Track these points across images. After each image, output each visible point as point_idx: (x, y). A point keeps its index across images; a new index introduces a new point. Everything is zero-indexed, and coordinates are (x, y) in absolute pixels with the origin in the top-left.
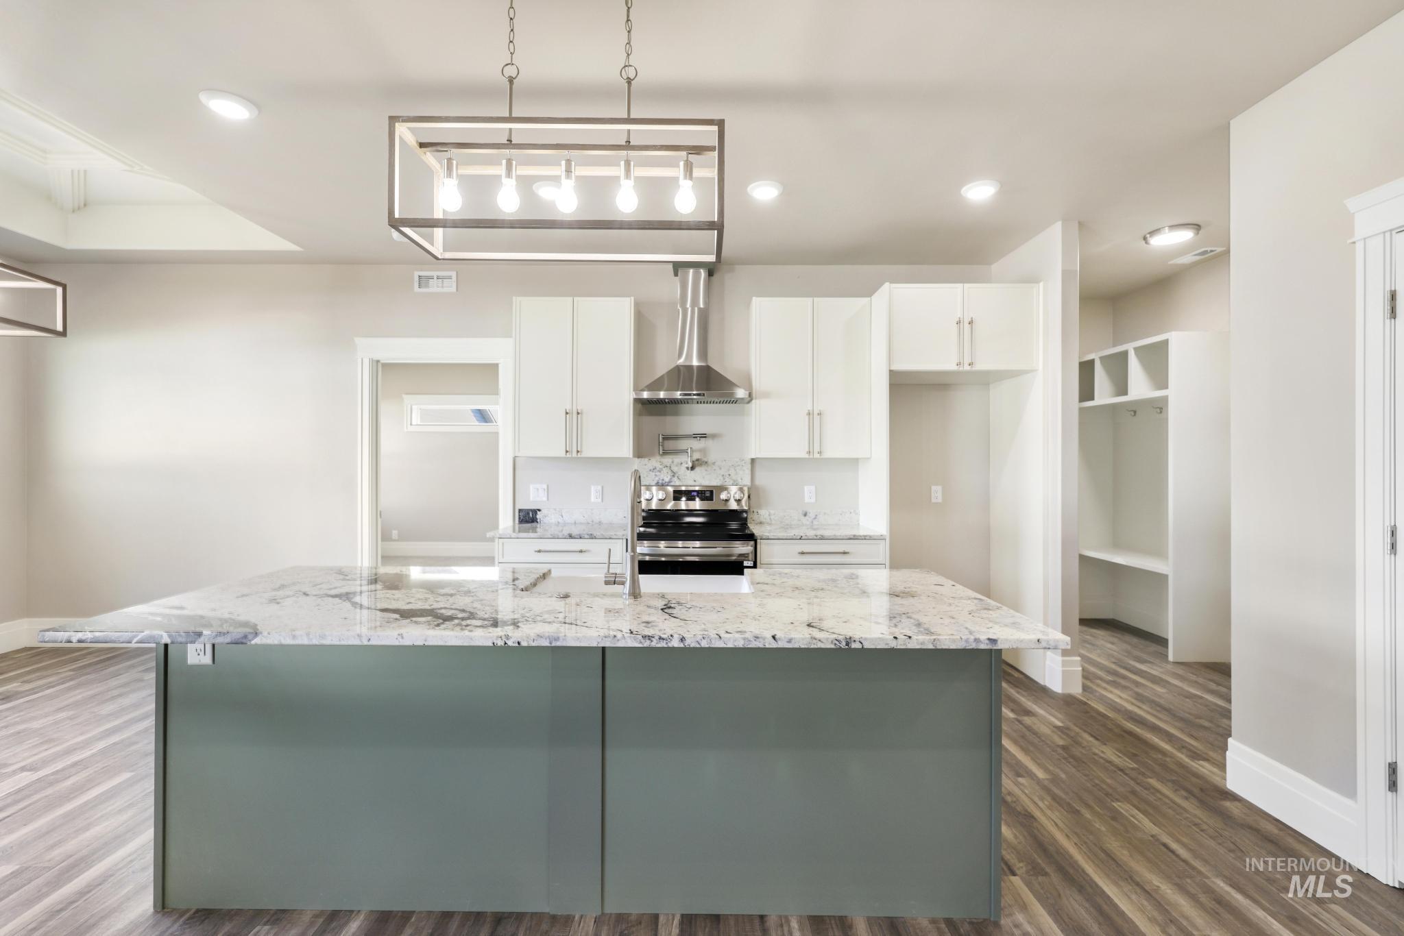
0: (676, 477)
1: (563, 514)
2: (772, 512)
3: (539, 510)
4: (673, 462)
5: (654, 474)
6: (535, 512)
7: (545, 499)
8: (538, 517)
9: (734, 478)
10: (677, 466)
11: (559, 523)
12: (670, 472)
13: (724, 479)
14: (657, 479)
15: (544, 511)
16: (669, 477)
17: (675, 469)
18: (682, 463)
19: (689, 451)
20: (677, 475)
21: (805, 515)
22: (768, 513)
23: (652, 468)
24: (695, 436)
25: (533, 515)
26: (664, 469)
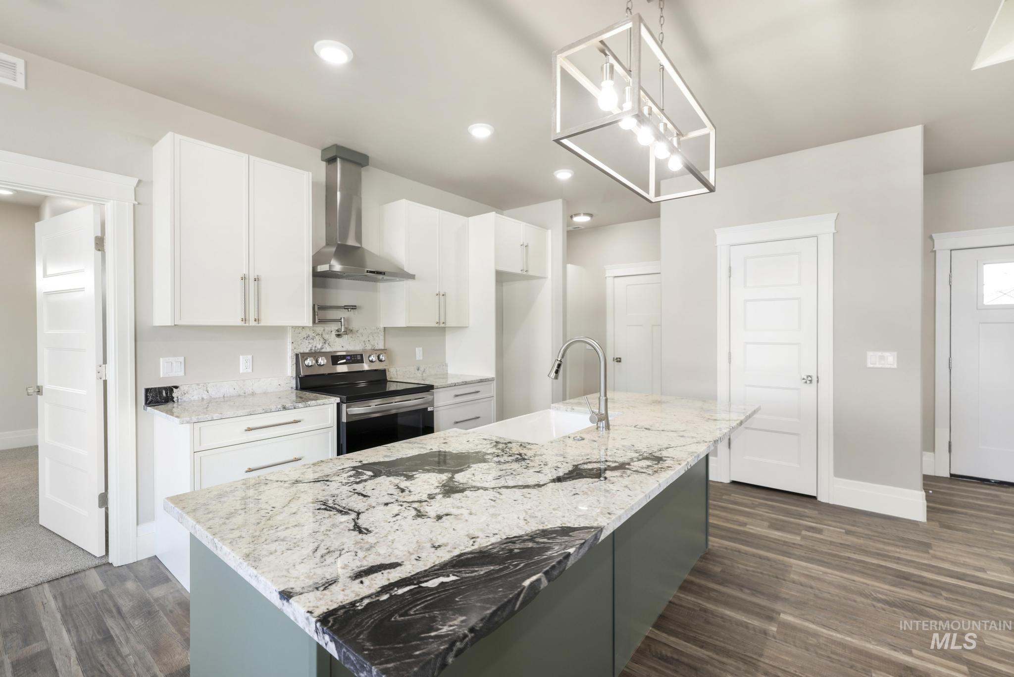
0: (327, 344)
1: (208, 389)
2: (398, 369)
3: (176, 387)
4: (324, 330)
5: (307, 341)
6: (170, 390)
7: (182, 374)
8: (174, 395)
9: (372, 343)
10: (328, 334)
11: (203, 399)
12: (321, 340)
13: (365, 344)
14: (310, 346)
15: (183, 388)
16: (321, 344)
17: (326, 336)
18: (332, 332)
19: (342, 320)
20: (328, 342)
21: (418, 369)
22: (395, 370)
23: (305, 336)
24: (346, 307)
25: (167, 394)
26: (317, 337)
